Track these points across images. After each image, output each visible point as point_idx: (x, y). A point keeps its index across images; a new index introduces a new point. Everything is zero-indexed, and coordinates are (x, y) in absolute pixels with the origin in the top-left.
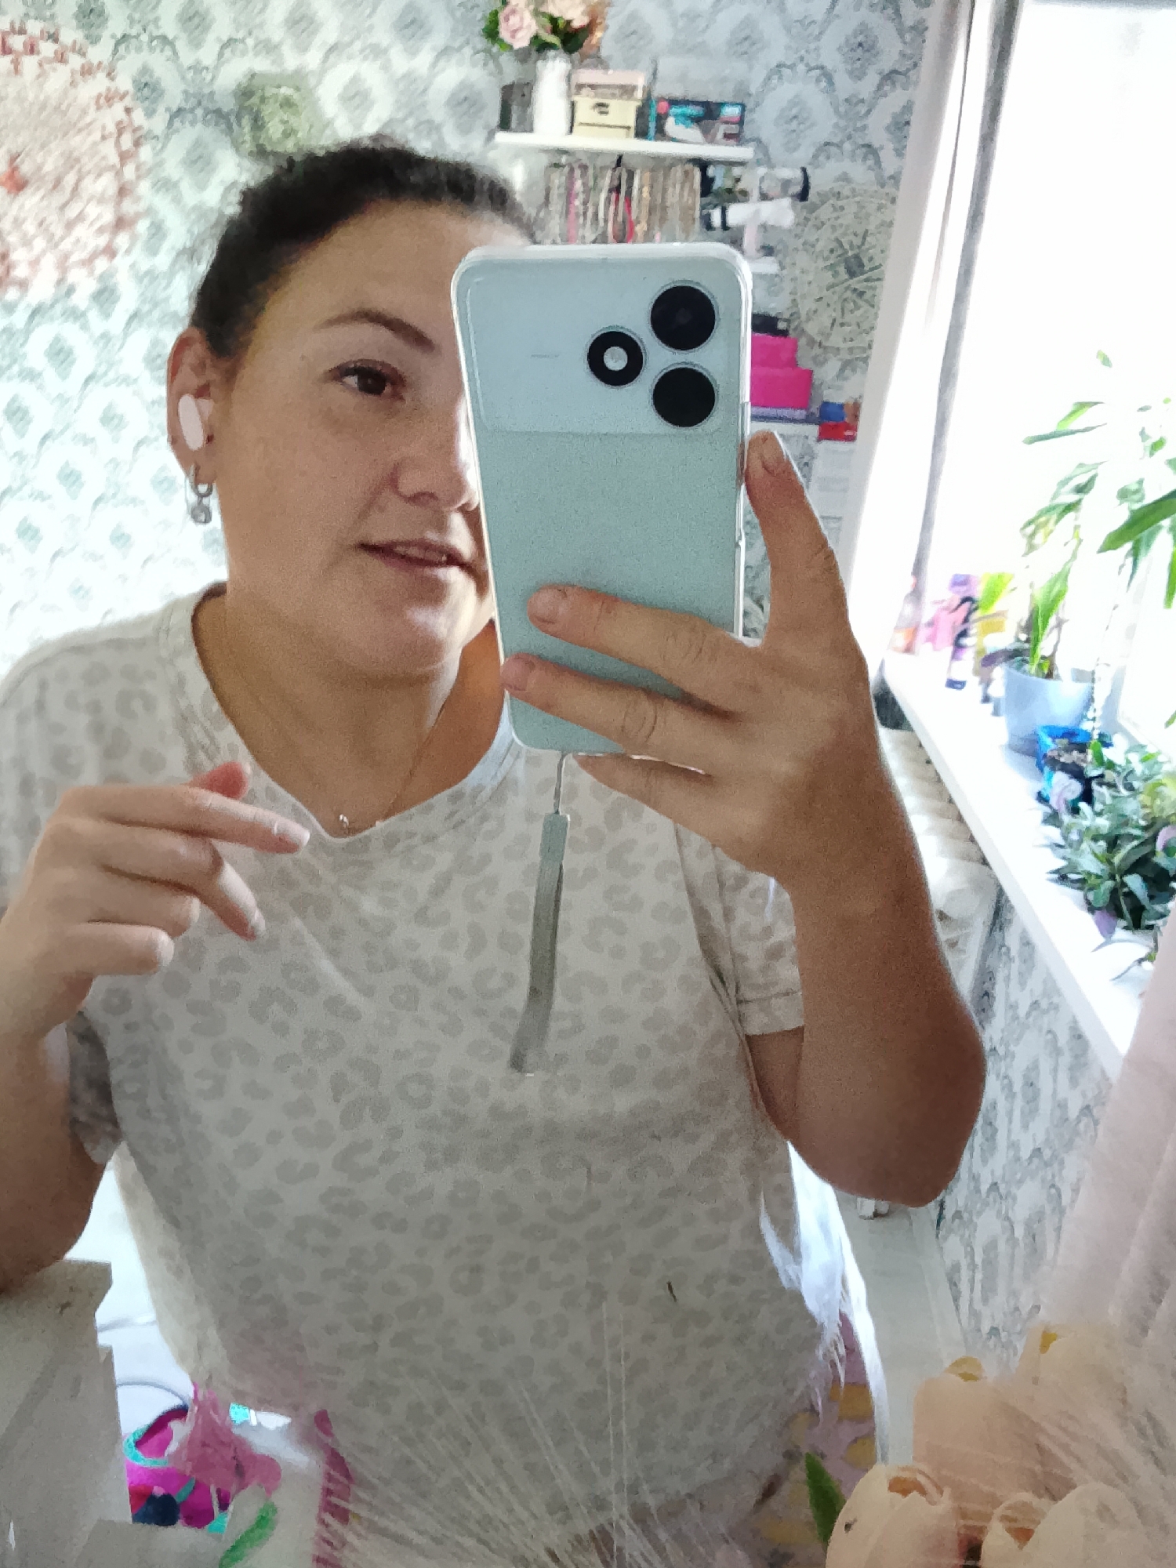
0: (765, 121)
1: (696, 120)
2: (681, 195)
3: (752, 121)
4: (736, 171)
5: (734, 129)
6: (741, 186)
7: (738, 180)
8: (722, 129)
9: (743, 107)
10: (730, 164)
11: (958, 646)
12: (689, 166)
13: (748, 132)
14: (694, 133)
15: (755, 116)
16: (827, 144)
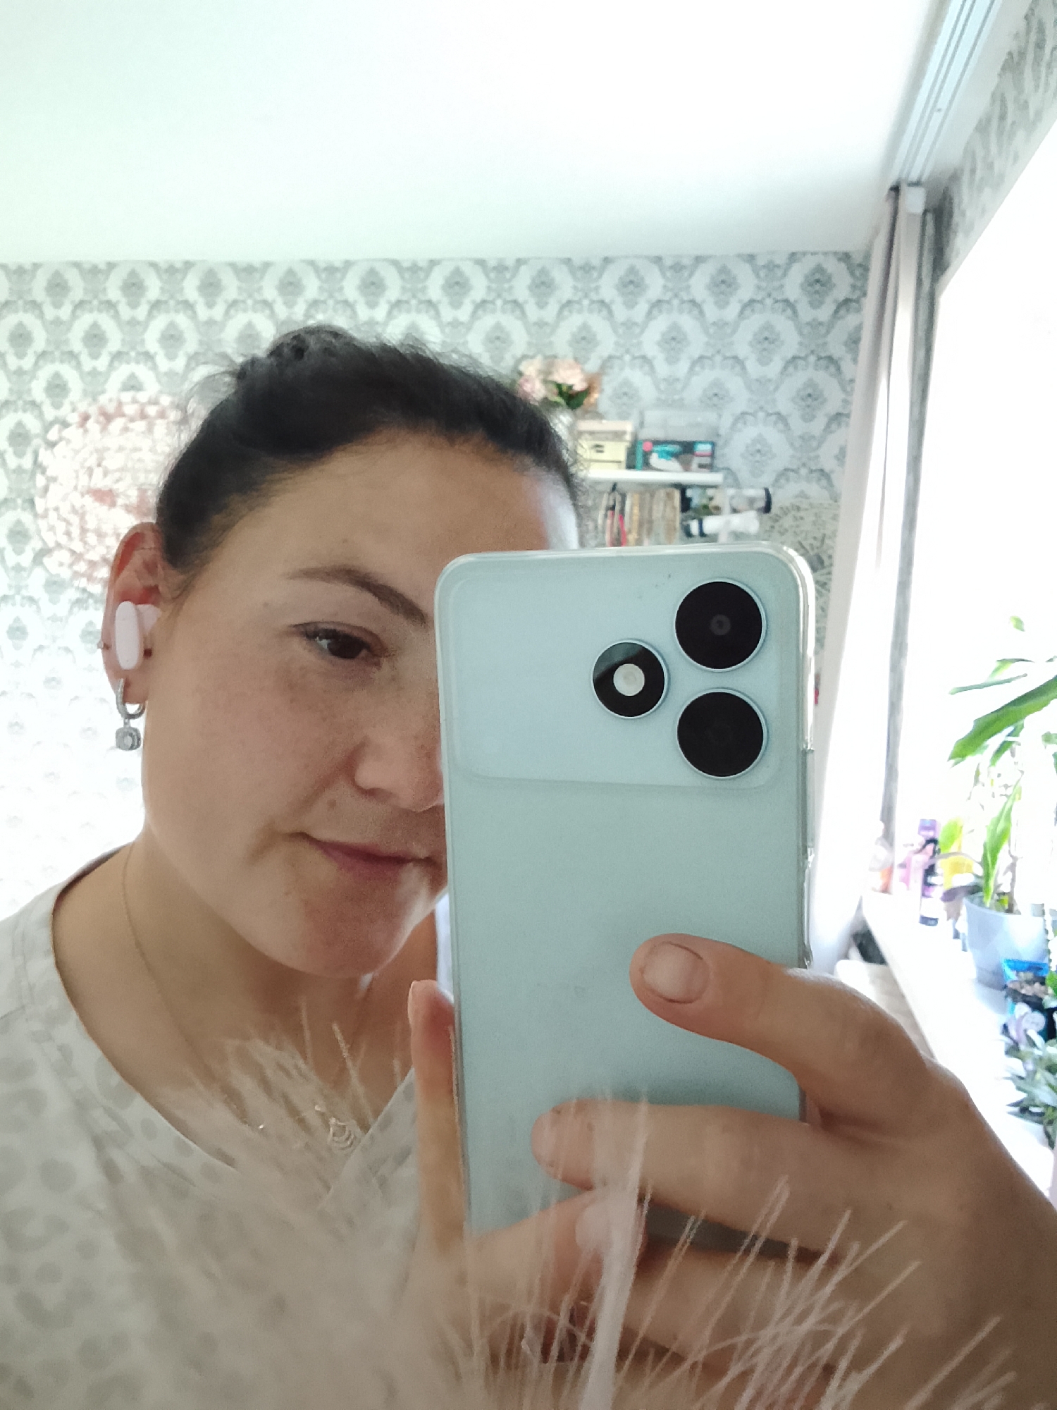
0: (733, 454)
1: (675, 455)
2: (665, 511)
3: (723, 455)
4: (710, 492)
5: (706, 461)
6: (714, 503)
7: (711, 499)
8: (696, 461)
9: (713, 444)
10: (704, 487)
11: (927, 885)
12: (670, 490)
13: (719, 463)
14: (674, 464)
15: (726, 451)
16: (786, 470)
